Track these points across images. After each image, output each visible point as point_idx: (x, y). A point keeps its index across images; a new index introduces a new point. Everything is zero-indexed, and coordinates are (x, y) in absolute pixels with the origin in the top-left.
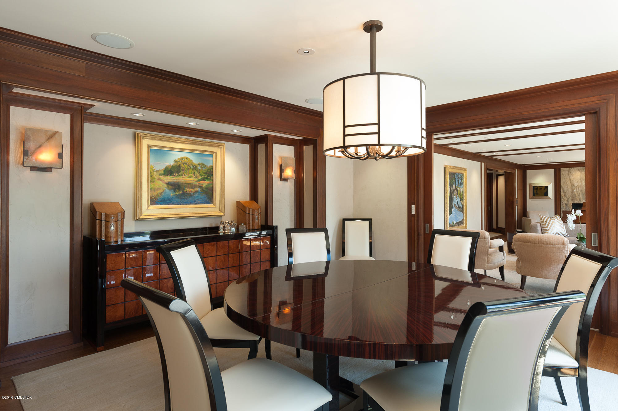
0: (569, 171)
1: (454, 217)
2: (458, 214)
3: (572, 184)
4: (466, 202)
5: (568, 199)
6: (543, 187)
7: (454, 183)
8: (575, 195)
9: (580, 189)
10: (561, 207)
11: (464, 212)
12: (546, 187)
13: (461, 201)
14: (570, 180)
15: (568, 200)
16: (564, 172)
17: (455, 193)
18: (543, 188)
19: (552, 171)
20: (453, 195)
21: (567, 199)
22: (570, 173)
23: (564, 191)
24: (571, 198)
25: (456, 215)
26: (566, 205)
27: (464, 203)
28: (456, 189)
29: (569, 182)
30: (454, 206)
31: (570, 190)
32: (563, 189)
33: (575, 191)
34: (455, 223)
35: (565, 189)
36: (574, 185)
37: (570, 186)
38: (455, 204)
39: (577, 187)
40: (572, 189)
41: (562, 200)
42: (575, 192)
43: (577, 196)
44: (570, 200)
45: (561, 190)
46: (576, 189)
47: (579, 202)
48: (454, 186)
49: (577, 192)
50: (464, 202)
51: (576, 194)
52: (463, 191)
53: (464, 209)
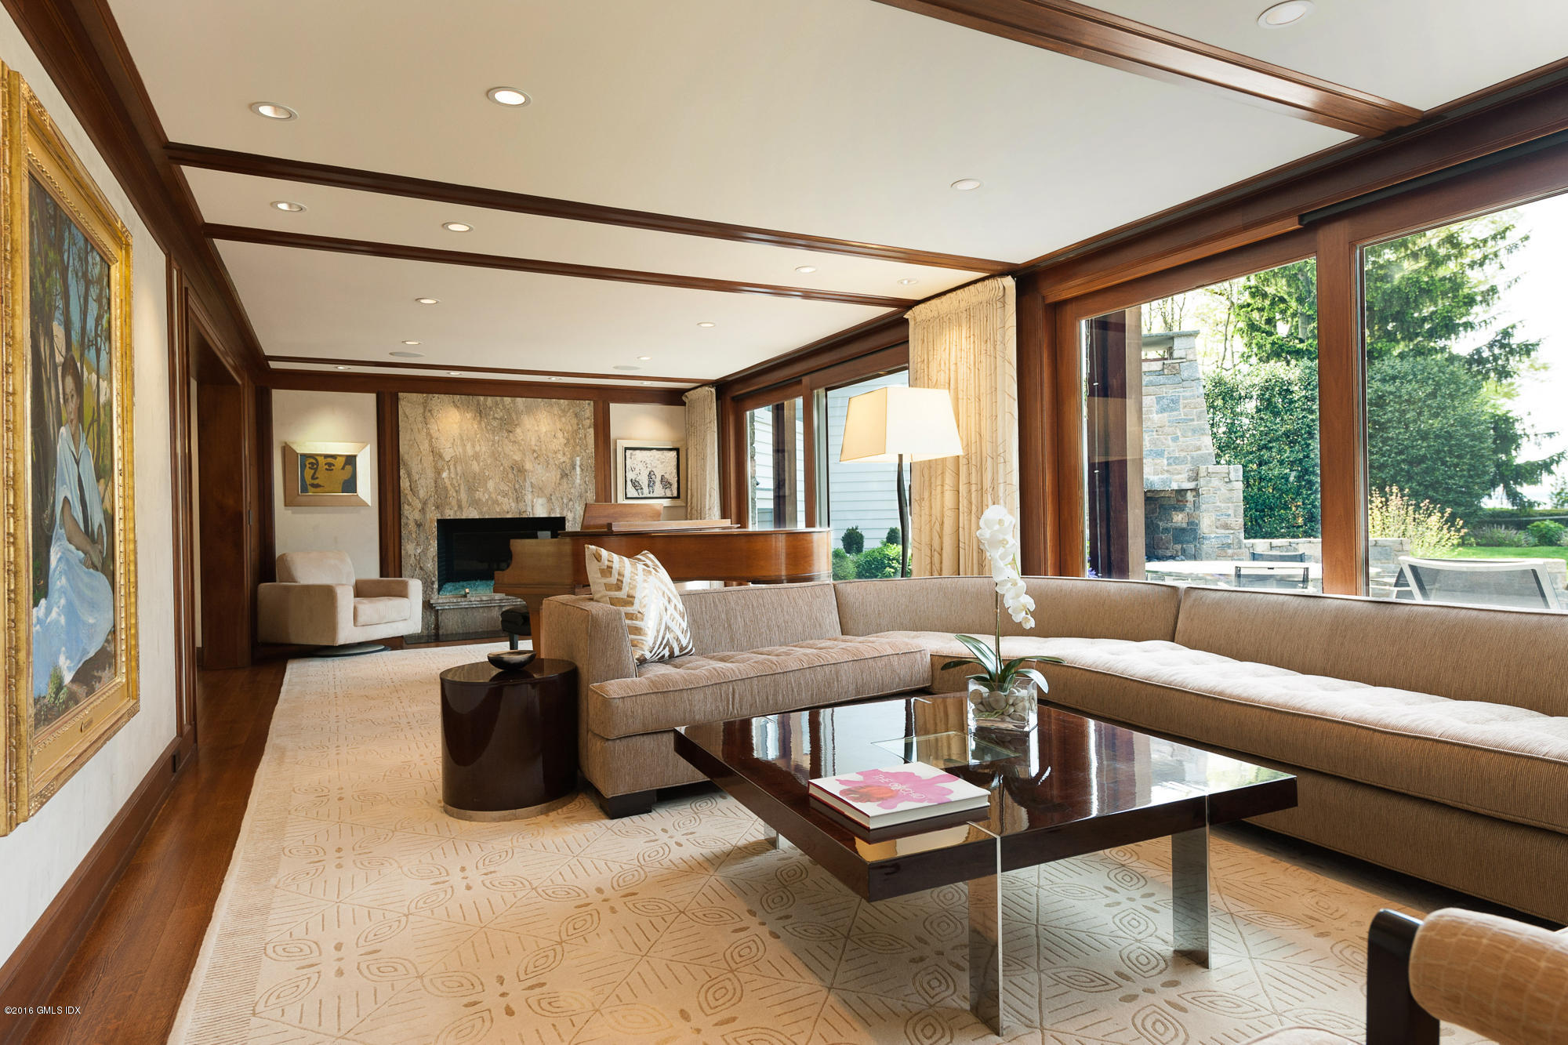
0: (425, 405)
1: (63, 620)
2: (88, 593)
3: (437, 454)
4: (129, 497)
5: (425, 503)
6: (339, 458)
7: (60, 303)
8: (446, 488)
9: (459, 468)
10: (403, 532)
11: (120, 570)
12: (351, 460)
13: (98, 481)
14: (429, 434)
15: (423, 509)
16: (409, 405)
17: (66, 401)
18: (340, 462)
19: (370, 399)
20: (51, 419)
21: (420, 506)
22: (430, 411)
23: (409, 475)
24: (432, 499)
25: (77, 603)
26: (419, 525)
27: (118, 503)
28: (70, 366)
29: (425, 446)
30: (63, 525)
31: (430, 474)
32: (406, 469)
33: (445, 475)
34: (68, 678)
35: (415, 468)
36: (441, 456)
37: (428, 460)
38: (66, 499)
39: (452, 463)
40: (435, 467)
41: (406, 507)
42: (446, 480)
43: (452, 492)
44: (431, 507)
45: (402, 472)
46: (449, 469)
47: (458, 513)
48: (58, 331)
49: (450, 478)
50: (118, 492)
51: (449, 487)
52: (110, 404)
53: (119, 548)
